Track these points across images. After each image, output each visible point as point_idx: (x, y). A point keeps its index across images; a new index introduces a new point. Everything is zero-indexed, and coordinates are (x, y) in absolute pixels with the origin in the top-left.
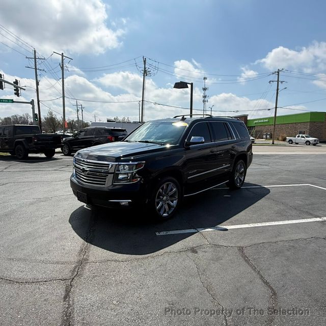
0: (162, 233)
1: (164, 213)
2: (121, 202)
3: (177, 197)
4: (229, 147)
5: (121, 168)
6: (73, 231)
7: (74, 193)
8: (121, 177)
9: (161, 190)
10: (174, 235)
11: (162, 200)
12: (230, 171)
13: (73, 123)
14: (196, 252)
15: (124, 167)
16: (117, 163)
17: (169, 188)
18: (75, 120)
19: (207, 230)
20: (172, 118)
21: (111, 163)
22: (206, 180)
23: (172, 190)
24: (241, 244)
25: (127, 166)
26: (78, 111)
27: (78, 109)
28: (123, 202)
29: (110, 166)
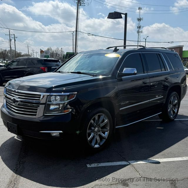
0: (93, 165)
1: (96, 144)
2: (52, 133)
3: (109, 129)
4: (162, 78)
5: (53, 98)
6: (3, 163)
7: (5, 124)
8: (52, 107)
9: (92, 121)
10: (105, 167)
11: (93, 131)
12: (163, 103)
13: (5, 53)
14: (128, 185)
15: (55, 98)
16: (49, 94)
17: (101, 120)
18: (7, 50)
19: (139, 162)
20: (105, 49)
21: (42, 94)
22: (138, 112)
23: (103, 121)
24: (173, 177)
25: (59, 97)
26: (10, 40)
27: (11, 38)
28: (54, 133)
29: (42, 97)
